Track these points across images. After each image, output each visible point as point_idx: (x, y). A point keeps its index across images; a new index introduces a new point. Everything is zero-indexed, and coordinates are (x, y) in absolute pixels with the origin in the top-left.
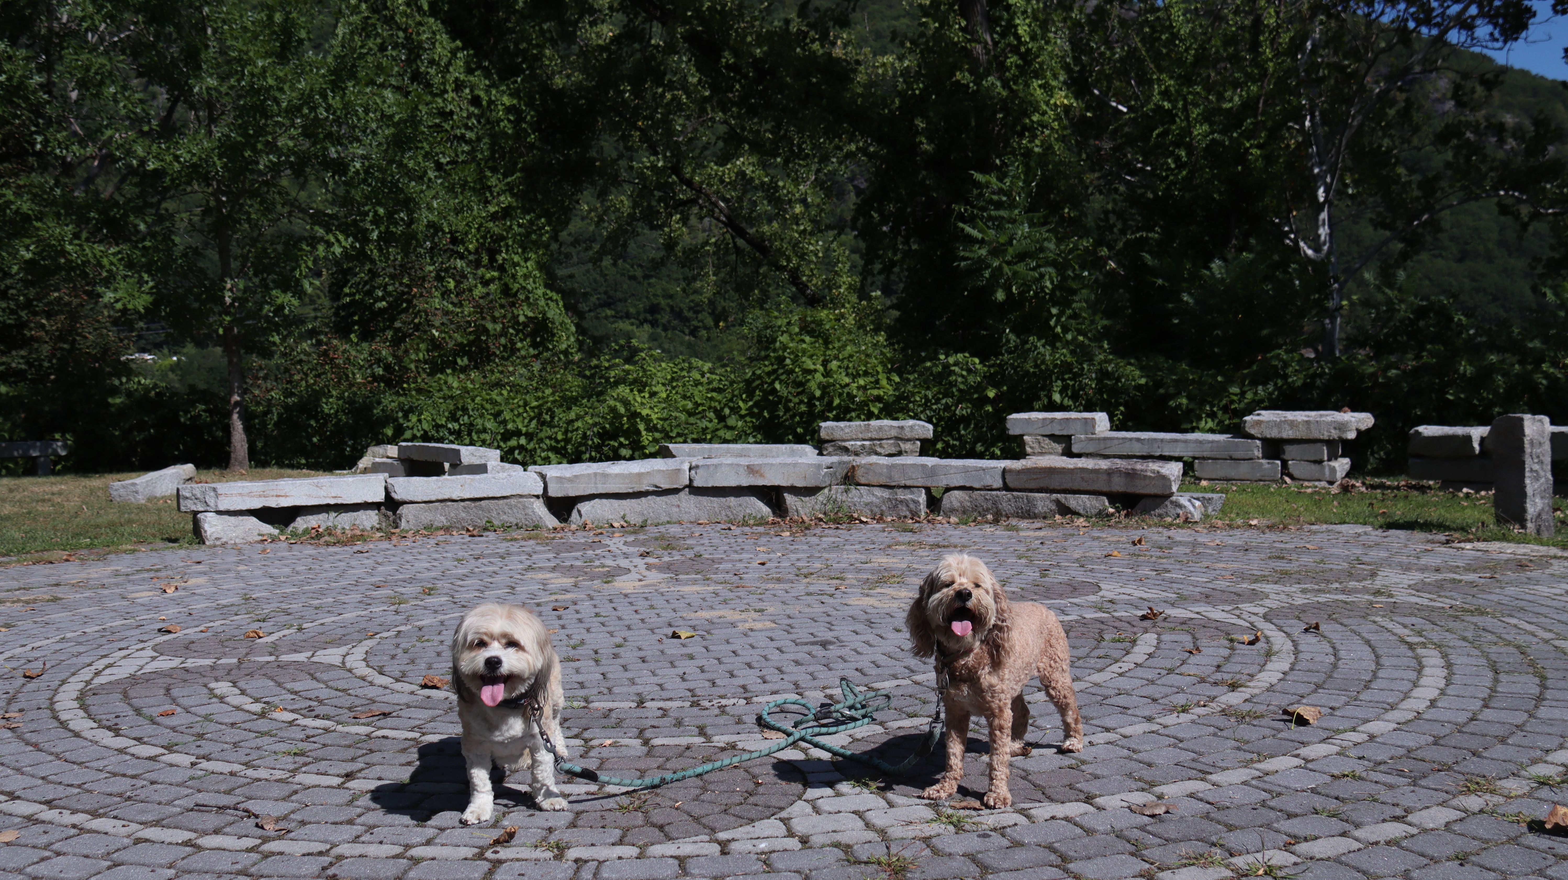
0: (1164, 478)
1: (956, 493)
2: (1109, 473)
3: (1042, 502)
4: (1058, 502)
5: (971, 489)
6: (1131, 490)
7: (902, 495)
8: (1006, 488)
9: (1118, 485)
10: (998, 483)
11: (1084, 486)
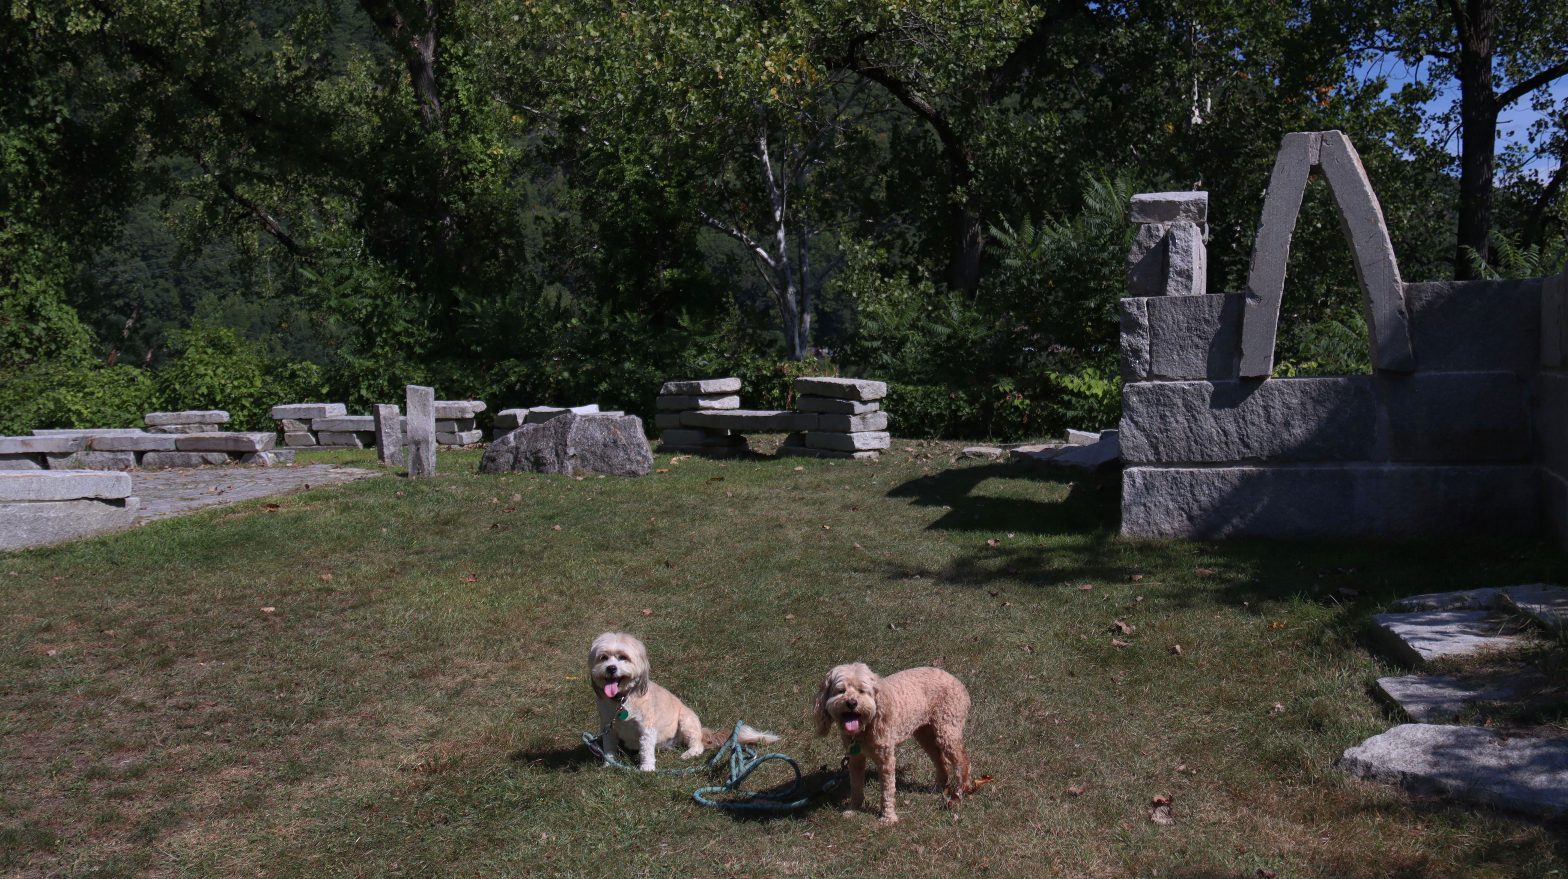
0: (251, 442)
1: (151, 454)
2: (227, 439)
3: (195, 457)
4: (203, 457)
5: (158, 451)
6: (237, 449)
7: (120, 456)
8: (178, 450)
9: (231, 447)
10: (173, 447)
11: (215, 448)
